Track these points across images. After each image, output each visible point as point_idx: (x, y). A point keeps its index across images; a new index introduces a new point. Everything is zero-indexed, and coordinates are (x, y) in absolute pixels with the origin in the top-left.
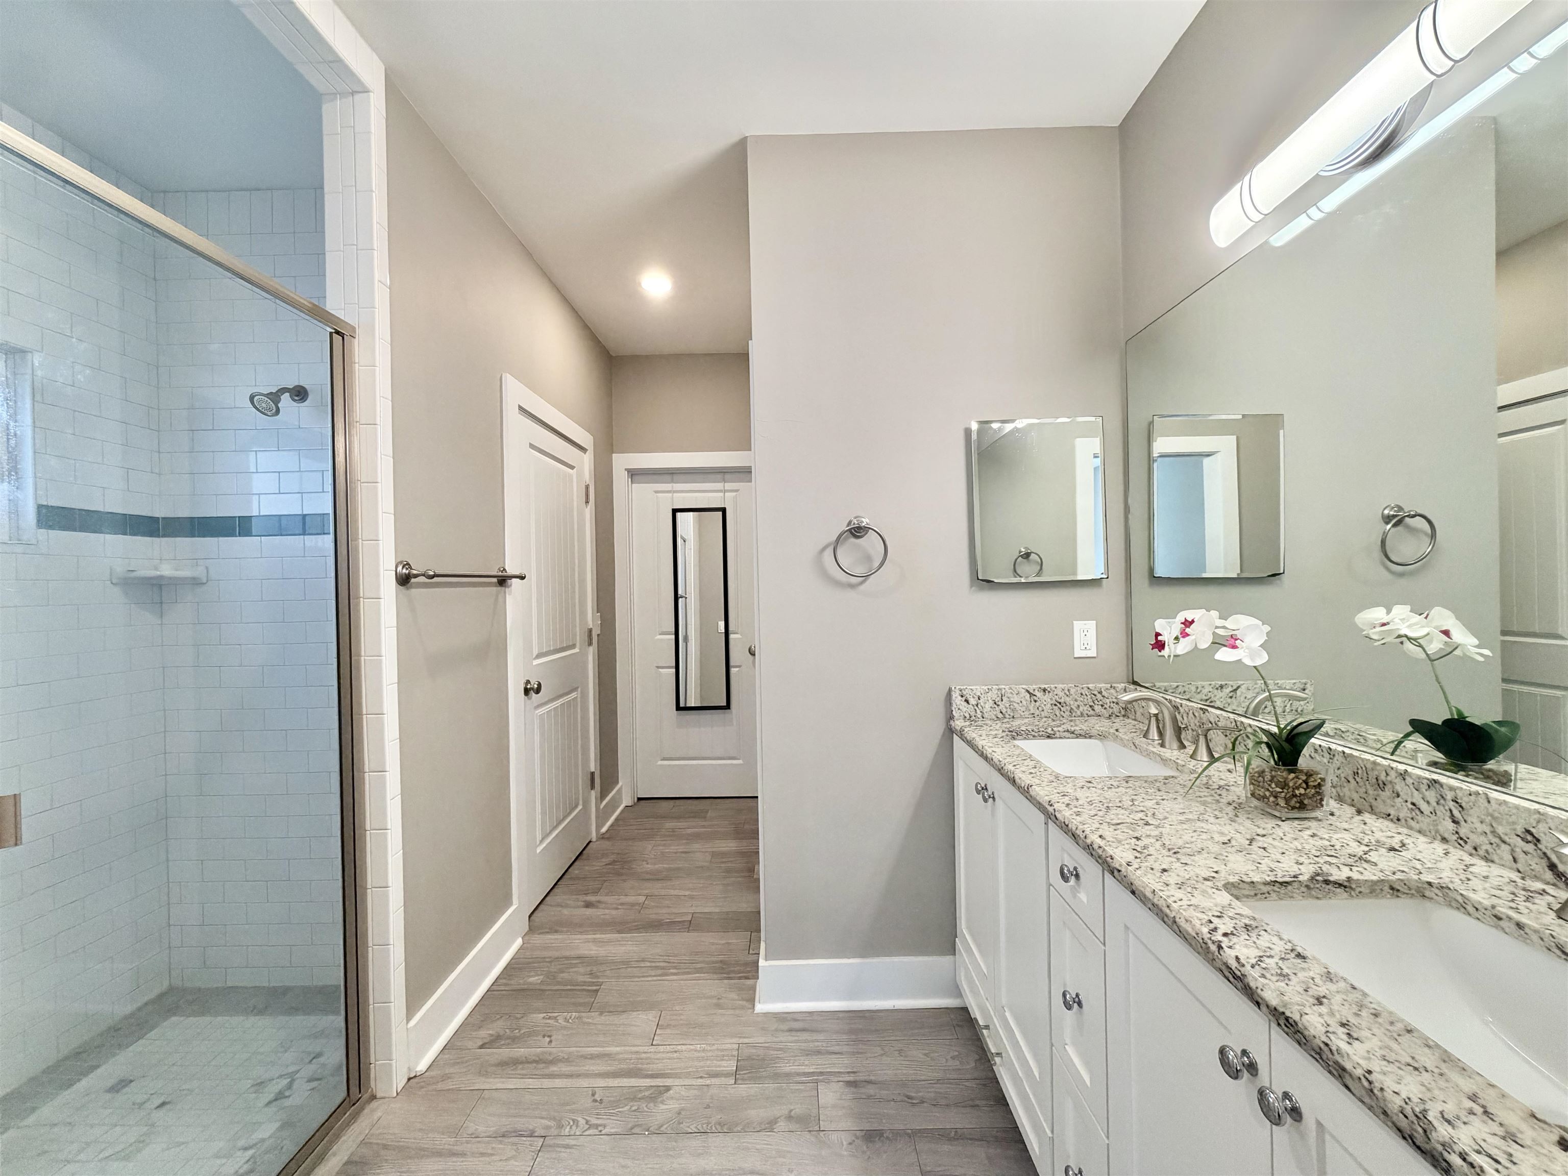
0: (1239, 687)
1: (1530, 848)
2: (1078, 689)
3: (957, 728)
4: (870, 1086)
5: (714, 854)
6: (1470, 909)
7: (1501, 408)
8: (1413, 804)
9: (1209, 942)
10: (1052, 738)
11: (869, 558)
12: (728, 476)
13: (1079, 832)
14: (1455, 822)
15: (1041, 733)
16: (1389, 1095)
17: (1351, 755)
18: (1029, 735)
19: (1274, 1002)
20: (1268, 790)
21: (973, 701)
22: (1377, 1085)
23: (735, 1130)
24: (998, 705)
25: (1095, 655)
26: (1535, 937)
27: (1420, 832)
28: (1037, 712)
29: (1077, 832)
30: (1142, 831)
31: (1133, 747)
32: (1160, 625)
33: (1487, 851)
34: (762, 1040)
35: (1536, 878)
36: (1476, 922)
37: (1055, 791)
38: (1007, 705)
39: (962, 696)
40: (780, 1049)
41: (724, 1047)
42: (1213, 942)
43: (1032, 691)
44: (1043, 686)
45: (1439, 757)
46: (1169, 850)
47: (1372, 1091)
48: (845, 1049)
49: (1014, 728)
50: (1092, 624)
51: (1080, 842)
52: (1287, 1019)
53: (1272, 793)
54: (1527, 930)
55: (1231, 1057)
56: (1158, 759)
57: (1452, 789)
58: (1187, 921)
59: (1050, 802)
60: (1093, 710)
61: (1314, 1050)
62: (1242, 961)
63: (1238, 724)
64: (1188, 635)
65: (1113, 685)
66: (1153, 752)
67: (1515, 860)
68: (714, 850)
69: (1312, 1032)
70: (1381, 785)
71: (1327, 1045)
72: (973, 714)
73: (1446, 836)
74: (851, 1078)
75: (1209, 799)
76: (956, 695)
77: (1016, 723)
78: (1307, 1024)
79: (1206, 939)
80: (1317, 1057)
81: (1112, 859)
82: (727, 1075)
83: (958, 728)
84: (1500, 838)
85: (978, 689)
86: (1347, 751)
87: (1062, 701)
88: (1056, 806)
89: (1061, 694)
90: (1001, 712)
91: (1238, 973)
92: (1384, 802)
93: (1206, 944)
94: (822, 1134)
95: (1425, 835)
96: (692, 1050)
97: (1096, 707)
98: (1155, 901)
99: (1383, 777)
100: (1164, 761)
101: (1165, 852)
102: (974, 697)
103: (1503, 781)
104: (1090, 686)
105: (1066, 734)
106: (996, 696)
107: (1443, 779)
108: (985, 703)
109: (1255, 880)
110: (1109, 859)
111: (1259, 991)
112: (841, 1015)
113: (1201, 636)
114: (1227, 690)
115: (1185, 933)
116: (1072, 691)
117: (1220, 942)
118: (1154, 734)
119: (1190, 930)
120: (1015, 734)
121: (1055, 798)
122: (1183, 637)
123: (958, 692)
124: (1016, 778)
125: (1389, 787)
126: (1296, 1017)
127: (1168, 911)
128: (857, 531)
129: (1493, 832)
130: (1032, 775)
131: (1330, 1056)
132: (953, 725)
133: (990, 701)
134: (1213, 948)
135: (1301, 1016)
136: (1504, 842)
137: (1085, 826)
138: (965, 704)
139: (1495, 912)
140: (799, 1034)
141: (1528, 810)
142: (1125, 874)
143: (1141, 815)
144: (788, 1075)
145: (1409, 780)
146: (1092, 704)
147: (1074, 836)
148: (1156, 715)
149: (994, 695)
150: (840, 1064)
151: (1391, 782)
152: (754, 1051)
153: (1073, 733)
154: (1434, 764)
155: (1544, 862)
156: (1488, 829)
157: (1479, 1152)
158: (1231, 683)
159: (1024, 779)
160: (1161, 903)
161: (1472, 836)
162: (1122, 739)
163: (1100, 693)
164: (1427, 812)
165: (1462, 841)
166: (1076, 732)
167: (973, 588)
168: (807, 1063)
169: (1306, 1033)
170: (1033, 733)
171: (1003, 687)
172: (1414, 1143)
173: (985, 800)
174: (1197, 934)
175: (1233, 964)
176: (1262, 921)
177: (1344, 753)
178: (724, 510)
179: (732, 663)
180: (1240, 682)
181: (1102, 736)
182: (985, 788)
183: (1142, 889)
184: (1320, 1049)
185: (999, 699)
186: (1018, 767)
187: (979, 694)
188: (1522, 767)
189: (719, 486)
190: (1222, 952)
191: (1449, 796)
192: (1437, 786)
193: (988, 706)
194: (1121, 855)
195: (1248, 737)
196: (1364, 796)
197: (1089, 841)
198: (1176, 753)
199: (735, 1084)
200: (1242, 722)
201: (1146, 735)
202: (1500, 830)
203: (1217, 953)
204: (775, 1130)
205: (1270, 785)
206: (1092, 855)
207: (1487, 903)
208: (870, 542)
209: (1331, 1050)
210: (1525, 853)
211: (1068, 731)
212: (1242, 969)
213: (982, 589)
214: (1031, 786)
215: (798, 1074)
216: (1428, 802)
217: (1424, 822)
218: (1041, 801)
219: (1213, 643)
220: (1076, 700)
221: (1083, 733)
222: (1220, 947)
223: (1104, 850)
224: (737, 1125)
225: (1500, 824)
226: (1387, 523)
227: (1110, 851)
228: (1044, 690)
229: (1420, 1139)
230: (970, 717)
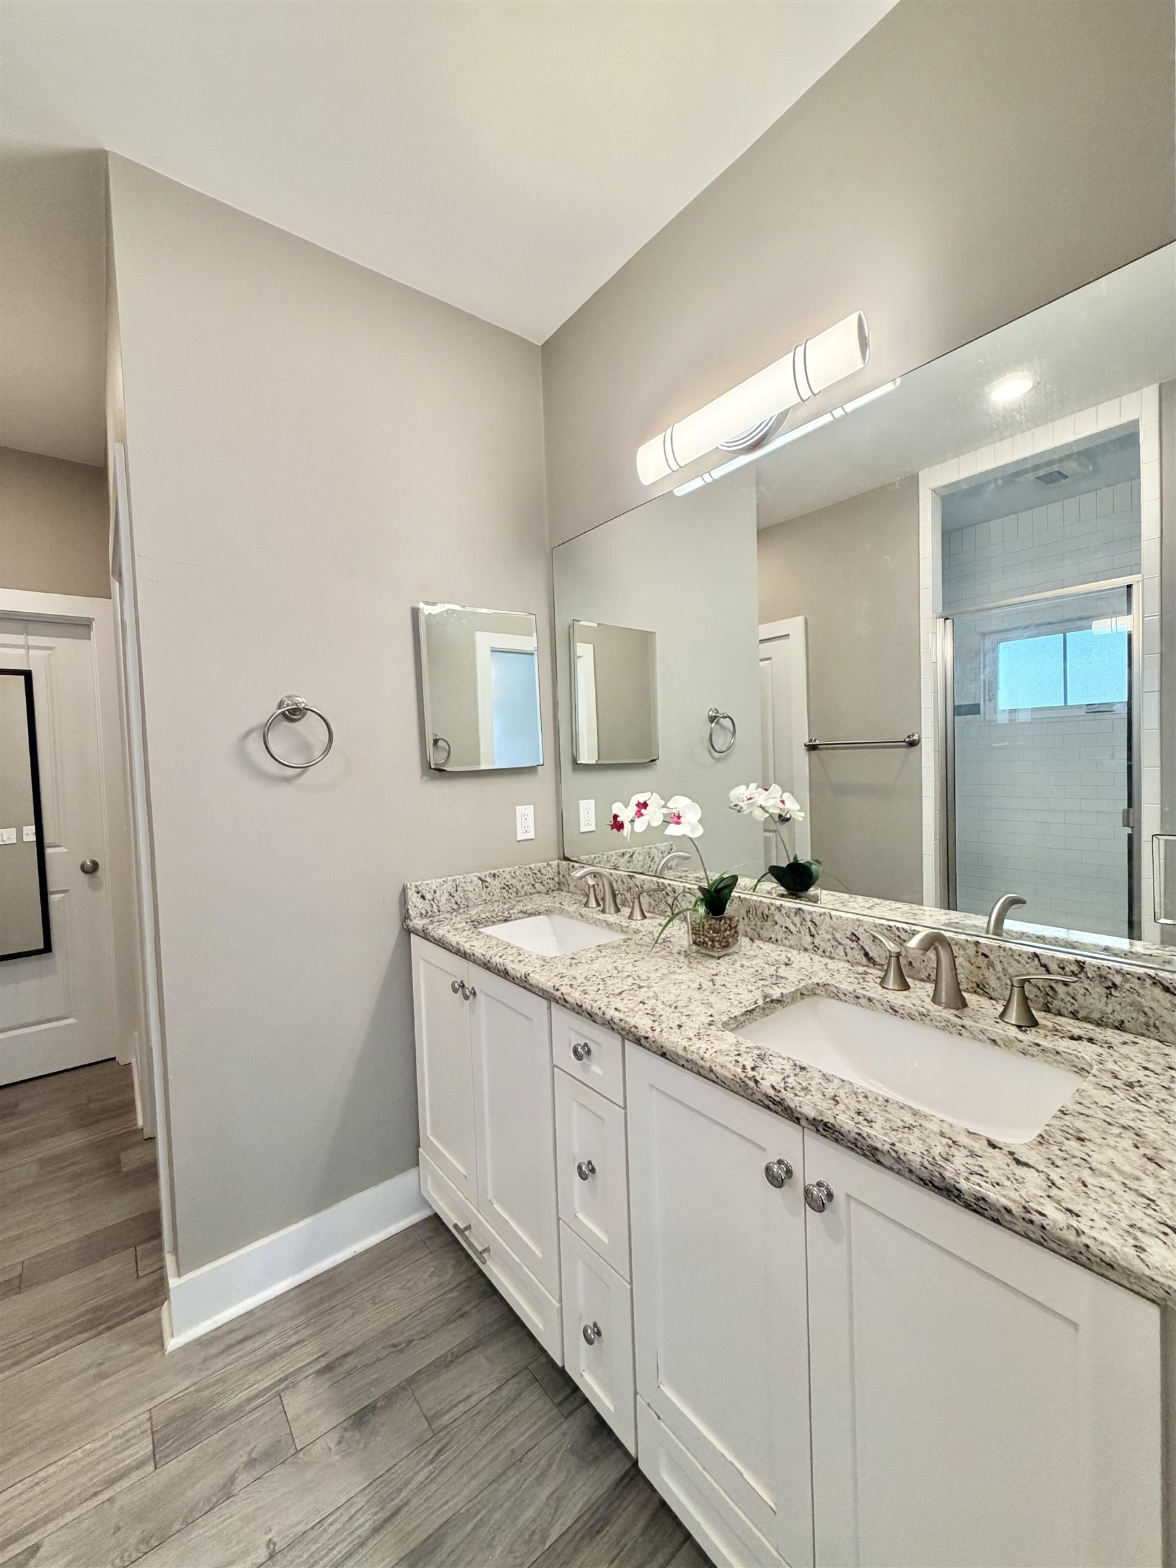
0: (634, 853)
1: (854, 945)
2: (522, 870)
3: (418, 927)
4: (350, 1359)
5: (44, 1162)
6: (841, 995)
7: (762, 641)
8: (786, 928)
9: (746, 1079)
10: (509, 921)
11: (306, 747)
12: (32, 627)
13: (595, 1010)
14: (812, 936)
15: (498, 918)
16: (911, 1157)
17: (746, 899)
18: (490, 921)
19: (812, 1114)
20: (706, 936)
21: (429, 896)
22: (901, 1152)
23: (173, 1530)
24: (453, 897)
25: (533, 837)
26: (878, 1005)
27: (790, 947)
28: (489, 898)
29: (593, 1010)
30: (643, 994)
31: (580, 917)
32: (617, 808)
33: (831, 952)
34: (186, 1383)
35: (859, 964)
36: (845, 1004)
37: (552, 974)
38: (462, 895)
39: (418, 893)
40: (216, 1383)
41: (125, 1428)
42: (750, 1079)
43: (483, 878)
44: (493, 872)
45: (782, 890)
46: (670, 1006)
47: (899, 1158)
48: (304, 1333)
49: (475, 917)
50: (530, 809)
51: (598, 1020)
52: (825, 1124)
53: (710, 938)
54: (874, 1001)
55: (775, 1170)
56: (604, 924)
57: (810, 913)
58: (722, 1067)
59: (554, 987)
60: (535, 888)
61: (850, 1141)
62: (777, 1088)
63: (660, 884)
64: (642, 815)
65: (550, 863)
66: (599, 920)
67: (846, 955)
68: (41, 1155)
69: (846, 1128)
70: (765, 918)
71: (859, 1134)
72: (429, 909)
73: (806, 946)
74: (323, 1363)
75: (664, 953)
76: (411, 894)
77: (473, 912)
78: (840, 1123)
79: (743, 1078)
80: (853, 1146)
81: (636, 1028)
82: (140, 1465)
83: (420, 928)
84: (838, 942)
85: (433, 883)
86: (742, 896)
87: (509, 883)
88: (563, 989)
89: (508, 877)
90: (456, 903)
91: (778, 1099)
92: (767, 929)
93: (743, 1082)
94: (300, 1455)
95: (794, 949)
96: (69, 1464)
97: (537, 885)
98: (689, 1056)
99: (766, 911)
100: (609, 926)
101: (668, 1009)
102: (429, 892)
103: (815, 900)
104: (532, 866)
105: (520, 915)
106: (451, 888)
107: (804, 907)
108: (441, 896)
109: (736, 1014)
110: (633, 1029)
111: (798, 1108)
112: (292, 1294)
113: (654, 816)
114: (627, 856)
115: (723, 1079)
116: (518, 872)
117: (754, 1076)
118: (593, 903)
119: (726, 1073)
120: (476, 924)
121: (557, 982)
122: (638, 817)
123: (414, 889)
124: (509, 969)
125: (770, 918)
126: (832, 1120)
127: (701, 1063)
128: (293, 714)
129: (834, 938)
130: (523, 963)
131: (864, 1142)
132: (411, 924)
133: (446, 893)
134: (751, 1084)
135: (835, 1118)
136: (840, 944)
137: (599, 1002)
138: (422, 900)
139: (856, 994)
140: (238, 1348)
141: (853, 919)
142: (653, 1039)
143: (630, 981)
144: (239, 1408)
145: (783, 911)
146: (533, 882)
147: (590, 1016)
148: (593, 886)
149: (449, 887)
150: (303, 1356)
151: (772, 914)
152: (178, 1406)
153: (525, 913)
154: (783, 896)
155: (862, 953)
156: (830, 937)
157: (972, 1174)
158: (629, 850)
159: (518, 969)
160: (695, 1057)
161: (822, 944)
162: (568, 912)
163: (540, 871)
164: (795, 932)
165: (816, 948)
166: (528, 912)
167: (425, 778)
168: (259, 1378)
169: (843, 1130)
170: (493, 919)
171: (458, 877)
172: (933, 1185)
173: (466, 998)
174: (735, 1076)
175: (771, 1092)
176: (764, 1048)
177: (740, 897)
178: (28, 675)
179: (50, 888)
180: (635, 849)
181: (548, 912)
182: (463, 986)
183: (674, 1049)
184: (856, 1139)
185: (454, 890)
186: (504, 957)
187: (434, 887)
188: (825, 892)
189: (19, 639)
190: (759, 1086)
191: (808, 918)
192: (801, 912)
193: (443, 899)
194: (643, 1024)
195: (667, 894)
196: (754, 927)
197: (608, 1017)
198: (615, 916)
199: (156, 1468)
200: (663, 883)
201: (586, 905)
202: (838, 936)
203: (755, 1087)
204: (235, 1492)
205: (708, 932)
206: (613, 1029)
207: (851, 989)
208: (310, 727)
209: (863, 1137)
210: (852, 949)
211: (521, 912)
212: (780, 1095)
213: (433, 779)
214: (528, 975)
215: (250, 1400)
216: (795, 925)
217: (793, 940)
218: (544, 988)
219: (664, 821)
220: (521, 881)
221: (533, 911)
222: (756, 1082)
223: (626, 1022)
224: (171, 1524)
225: (838, 932)
226: (712, 722)
227: (632, 1021)
228: (494, 875)
229: (937, 1181)
230: (427, 913)
